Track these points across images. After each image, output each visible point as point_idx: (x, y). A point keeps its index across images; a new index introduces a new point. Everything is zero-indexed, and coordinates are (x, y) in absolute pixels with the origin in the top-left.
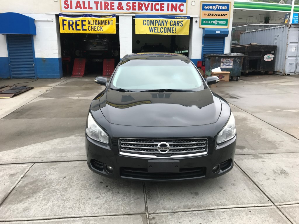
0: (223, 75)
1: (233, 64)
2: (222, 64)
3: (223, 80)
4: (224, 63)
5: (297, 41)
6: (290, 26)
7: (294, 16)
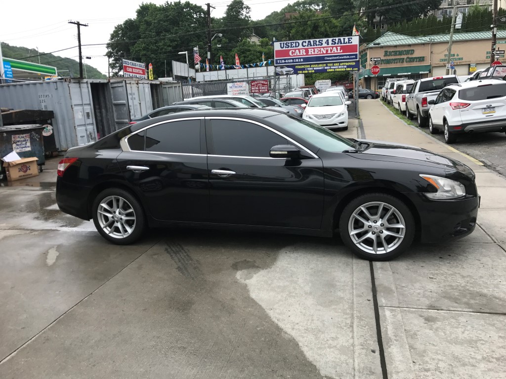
0: (28, 166)
1: (31, 143)
2: (14, 145)
3: (29, 175)
4: (18, 143)
5: (81, 103)
6: (70, 80)
7: (5, 66)
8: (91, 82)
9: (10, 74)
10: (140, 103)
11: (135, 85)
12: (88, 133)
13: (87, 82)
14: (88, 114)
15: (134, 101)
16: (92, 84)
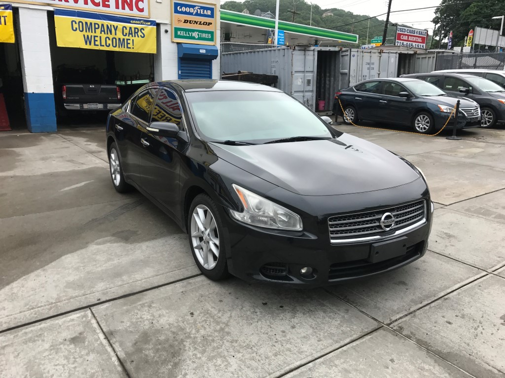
5: (303, 70)
6: (294, 47)
7: (280, 34)
8: (319, 50)
9: (282, 41)
10: (379, 74)
11: (377, 54)
12: (305, 99)
13: (314, 50)
14: (309, 81)
15: (371, 71)
16: (319, 52)
